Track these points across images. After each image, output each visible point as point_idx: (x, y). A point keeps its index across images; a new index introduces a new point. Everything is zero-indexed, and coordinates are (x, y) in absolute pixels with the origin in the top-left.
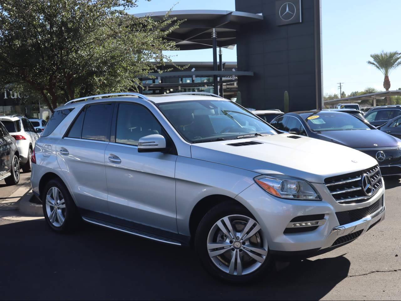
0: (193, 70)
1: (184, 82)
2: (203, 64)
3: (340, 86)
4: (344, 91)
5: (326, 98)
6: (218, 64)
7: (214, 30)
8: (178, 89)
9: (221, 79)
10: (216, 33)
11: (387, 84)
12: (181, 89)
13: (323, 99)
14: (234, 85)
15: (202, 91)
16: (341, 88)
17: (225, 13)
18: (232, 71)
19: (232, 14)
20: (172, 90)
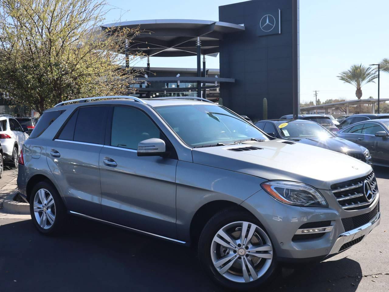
0: (178, 75)
1: (169, 87)
2: (188, 70)
3: (316, 94)
4: (319, 99)
5: (302, 105)
6: (202, 70)
7: (198, 38)
8: (164, 93)
9: (204, 85)
10: (201, 42)
11: (359, 93)
12: (166, 93)
13: (299, 106)
14: (216, 91)
15: (186, 95)
16: (316, 96)
17: (210, 23)
18: (215, 77)
19: (216, 24)
20: (158, 94)
